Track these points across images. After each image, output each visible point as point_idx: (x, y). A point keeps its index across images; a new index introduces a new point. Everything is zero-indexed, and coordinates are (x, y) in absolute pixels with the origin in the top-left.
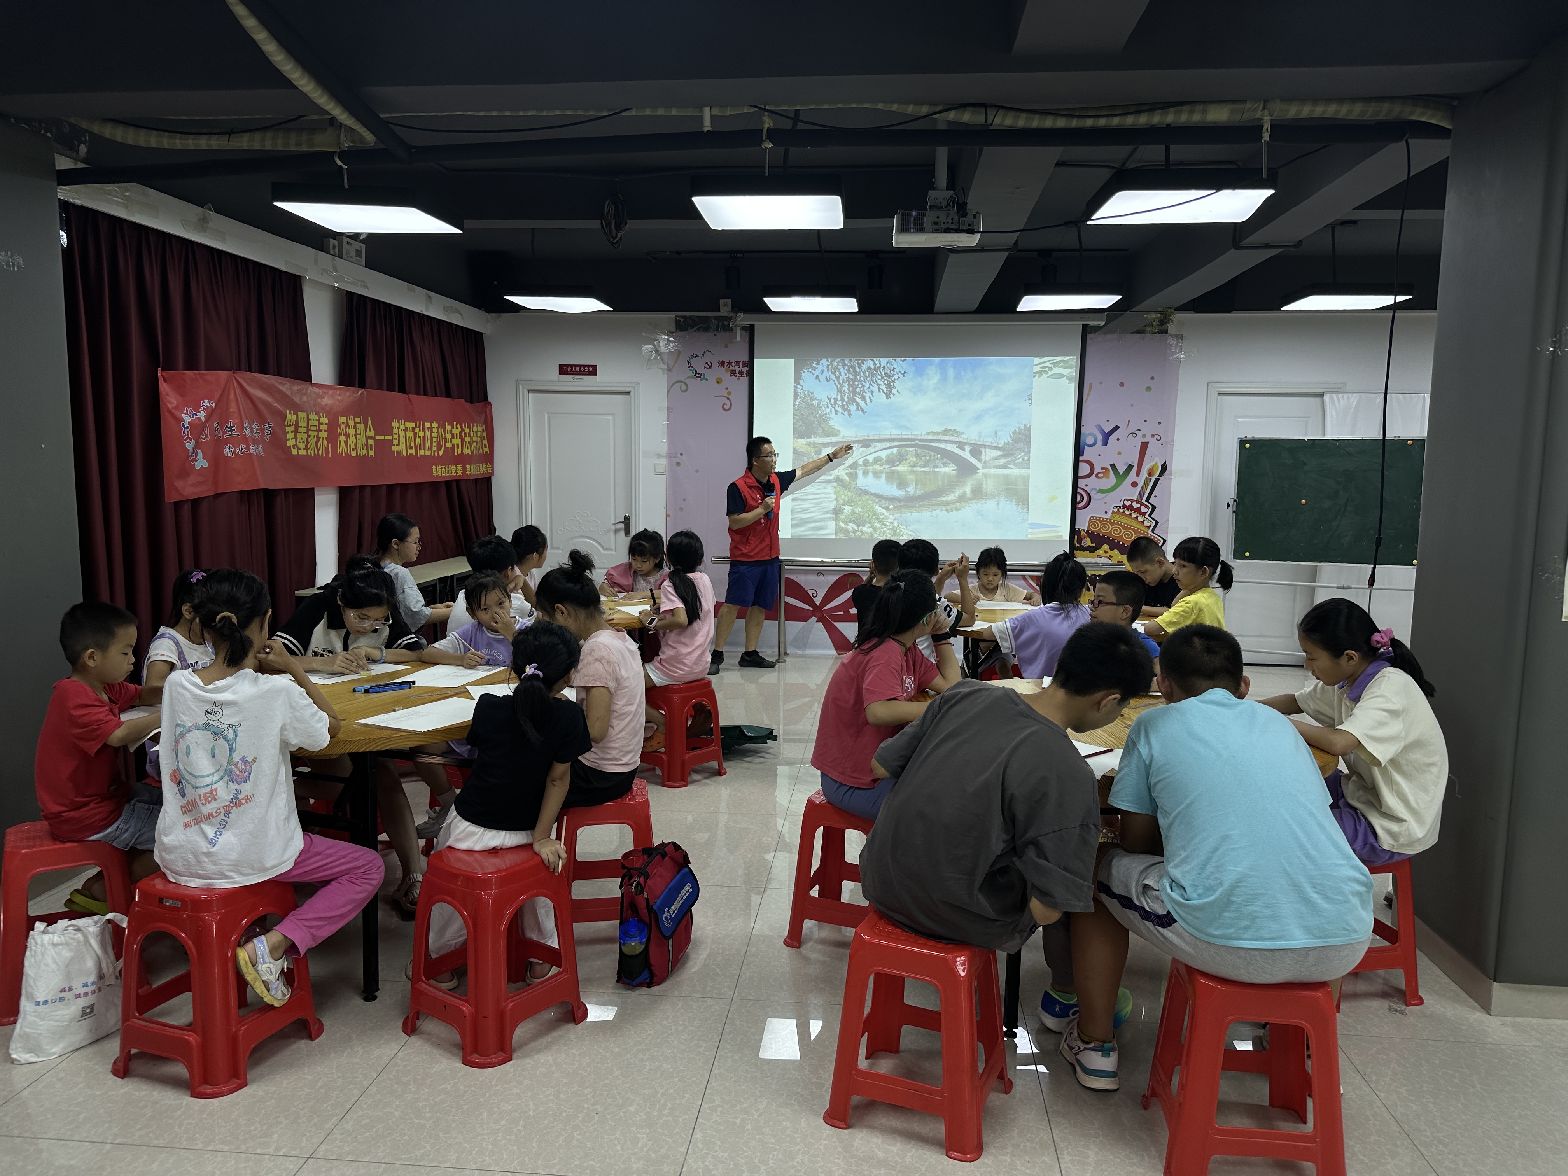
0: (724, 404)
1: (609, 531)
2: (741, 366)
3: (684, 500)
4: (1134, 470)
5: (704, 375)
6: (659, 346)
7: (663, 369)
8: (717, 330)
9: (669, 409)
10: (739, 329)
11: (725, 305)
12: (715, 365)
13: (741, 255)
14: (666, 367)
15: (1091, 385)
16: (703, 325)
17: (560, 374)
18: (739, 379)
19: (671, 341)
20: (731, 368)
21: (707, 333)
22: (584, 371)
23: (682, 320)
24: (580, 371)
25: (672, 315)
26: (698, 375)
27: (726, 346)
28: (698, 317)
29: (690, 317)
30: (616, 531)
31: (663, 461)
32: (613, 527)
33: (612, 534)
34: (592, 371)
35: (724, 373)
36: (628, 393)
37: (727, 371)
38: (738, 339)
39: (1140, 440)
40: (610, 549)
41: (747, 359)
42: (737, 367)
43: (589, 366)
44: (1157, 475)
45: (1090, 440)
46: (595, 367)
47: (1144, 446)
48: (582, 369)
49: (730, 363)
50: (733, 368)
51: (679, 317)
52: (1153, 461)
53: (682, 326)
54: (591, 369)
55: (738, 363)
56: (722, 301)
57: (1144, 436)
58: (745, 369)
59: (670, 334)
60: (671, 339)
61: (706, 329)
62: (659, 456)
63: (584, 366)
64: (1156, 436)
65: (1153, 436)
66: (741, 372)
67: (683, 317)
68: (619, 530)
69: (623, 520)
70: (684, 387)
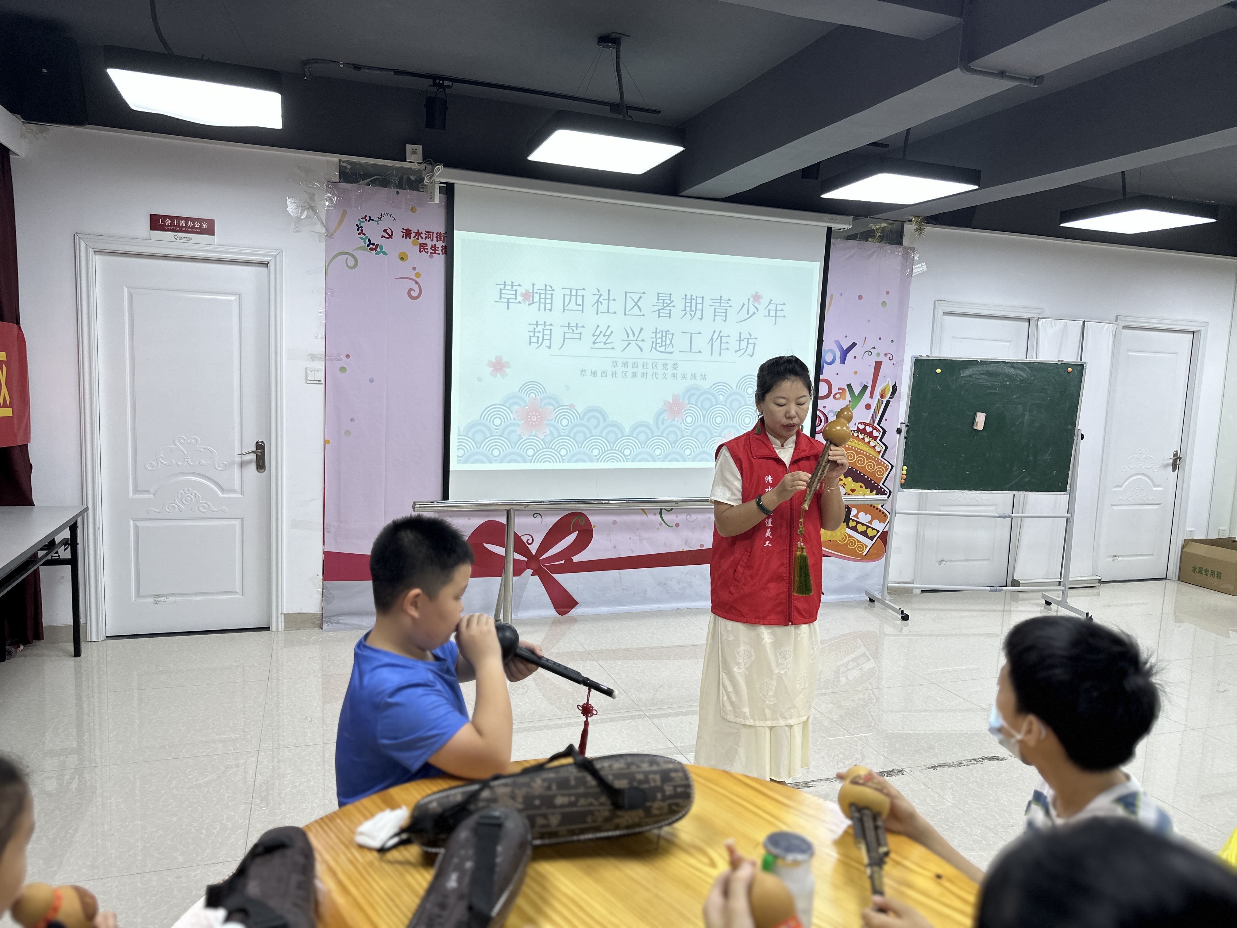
0: (411, 290)
1: (232, 464)
2: (435, 239)
3: (352, 420)
4: (869, 390)
5: (381, 247)
7: (320, 234)
8: (401, 187)
10: (435, 187)
11: (414, 153)
12: (398, 234)
13: (450, 83)
14: (324, 231)
15: (832, 295)
16: (380, 178)
17: (152, 228)
18: (431, 257)
19: (333, 196)
20: (421, 241)
21: (385, 190)
22: (193, 227)
23: (349, 167)
24: (186, 226)
25: (334, 158)
26: (372, 246)
27: (413, 210)
28: (372, 165)
29: (361, 164)
30: (242, 464)
31: (320, 365)
32: (238, 459)
33: (236, 469)
34: (208, 228)
35: (409, 246)
36: (266, 264)
37: (414, 244)
38: (431, 202)
39: (874, 358)
40: (234, 491)
41: (442, 230)
42: (428, 240)
43: (201, 220)
44: (888, 396)
45: (829, 358)
46: (211, 223)
47: (878, 365)
49: (418, 234)
50: (423, 241)
51: (344, 162)
52: (885, 382)
53: (348, 176)
54: (205, 226)
55: (430, 235)
57: (878, 354)
58: (440, 244)
59: (331, 184)
60: (333, 193)
61: (385, 185)
62: (313, 357)
63: (193, 220)
64: (889, 356)
65: (886, 355)
66: (434, 248)
67: (350, 163)
68: (248, 462)
69: (254, 449)
70: (351, 262)
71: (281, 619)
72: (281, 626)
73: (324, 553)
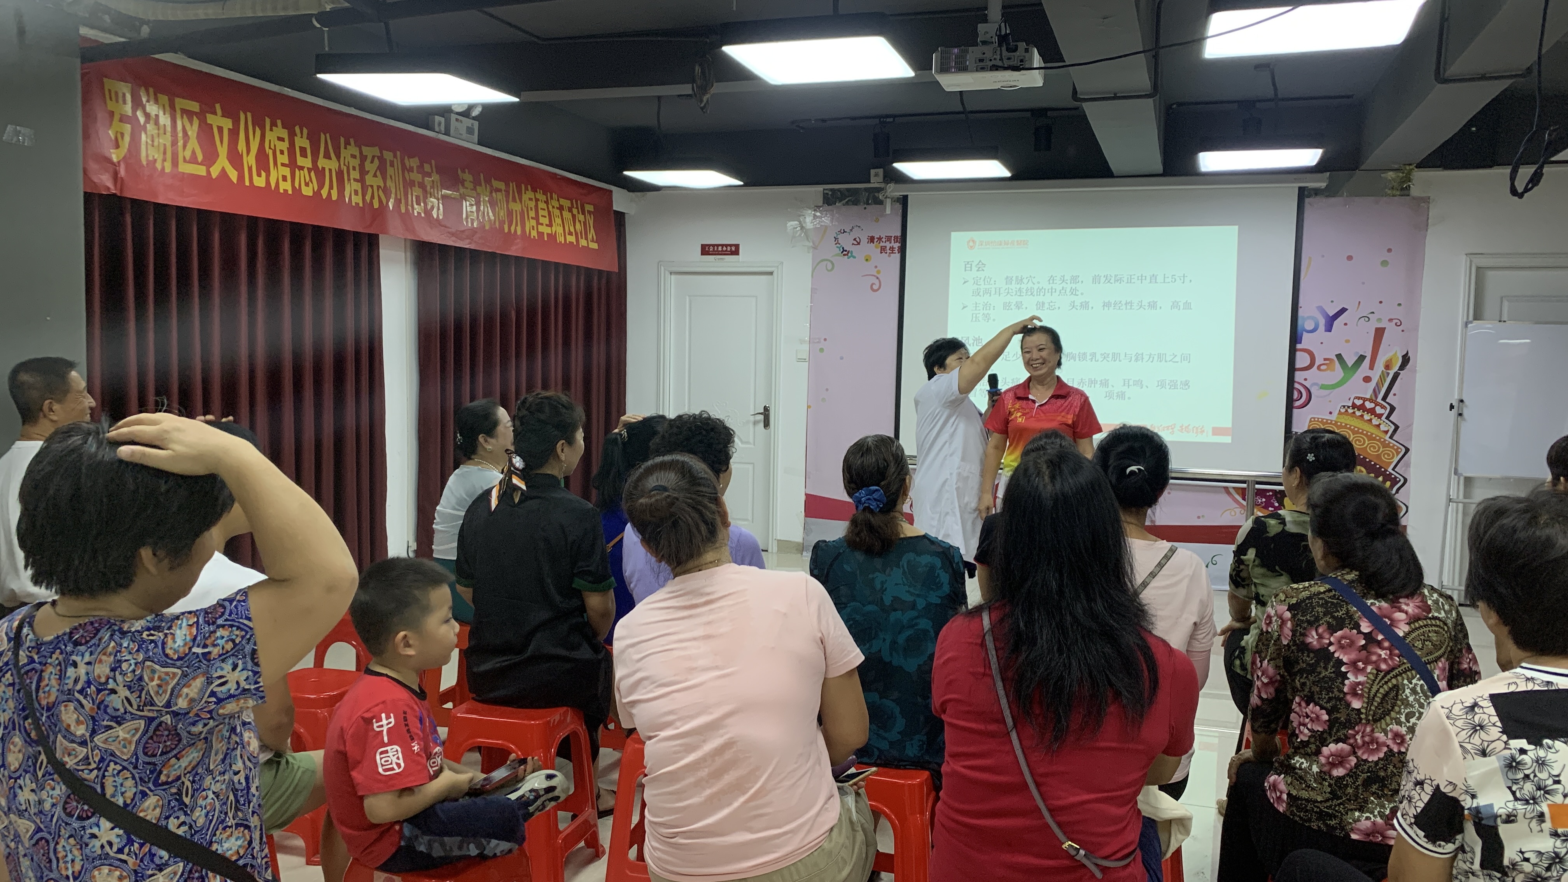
0: (873, 284)
1: (748, 423)
2: (892, 241)
3: (827, 390)
4: (1367, 362)
5: (852, 252)
6: (805, 222)
7: (808, 247)
8: (868, 204)
9: (814, 290)
10: (889, 201)
11: (876, 175)
12: (864, 240)
13: (891, 120)
14: (811, 244)
15: (1310, 258)
16: (852, 199)
17: (702, 254)
18: (889, 256)
19: (818, 217)
20: (882, 244)
21: (857, 207)
22: (726, 250)
23: (831, 193)
24: (722, 251)
25: (820, 188)
26: (845, 252)
27: (877, 220)
28: (848, 190)
29: (839, 190)
30: (755, 423)
31: (806, 347)
32: (752, 418)
33: (751, 426)
34: (735, 250)
35: (873, 249)
36: (771, 273)
37: (876, 247)
38: (888, 211)
39: (1374, 325)
40: (748, 443)
41: (899, 234)
42: (888, 243)
43: (731, 245)
44: (1396, 368)
45: (1309, 325)
46: (737, 246)
47: (1379, 333)
48: (725, 248)
49: (880, 239)
50: (884, 244)
51: (826, 190)
52: (1391, 351)
53: (829, 200)
54: (733, 248)
55: (889, 239)
56: (873, 172)
57: (1379, 320)
58: (897, 245)
59: (817, 208)
60: (818, 214)
61: (856, 203)
62: (802, 342)
63: (726, 246)
64: (1395, 321)
65: (1391, 320)
66: (892, 249)
67: (831, 190)
68: (759, 422)
69: (762, 411)
70: (830, 266)
71: (775, 543)
72: (775, 549)
73: (806, 495)
